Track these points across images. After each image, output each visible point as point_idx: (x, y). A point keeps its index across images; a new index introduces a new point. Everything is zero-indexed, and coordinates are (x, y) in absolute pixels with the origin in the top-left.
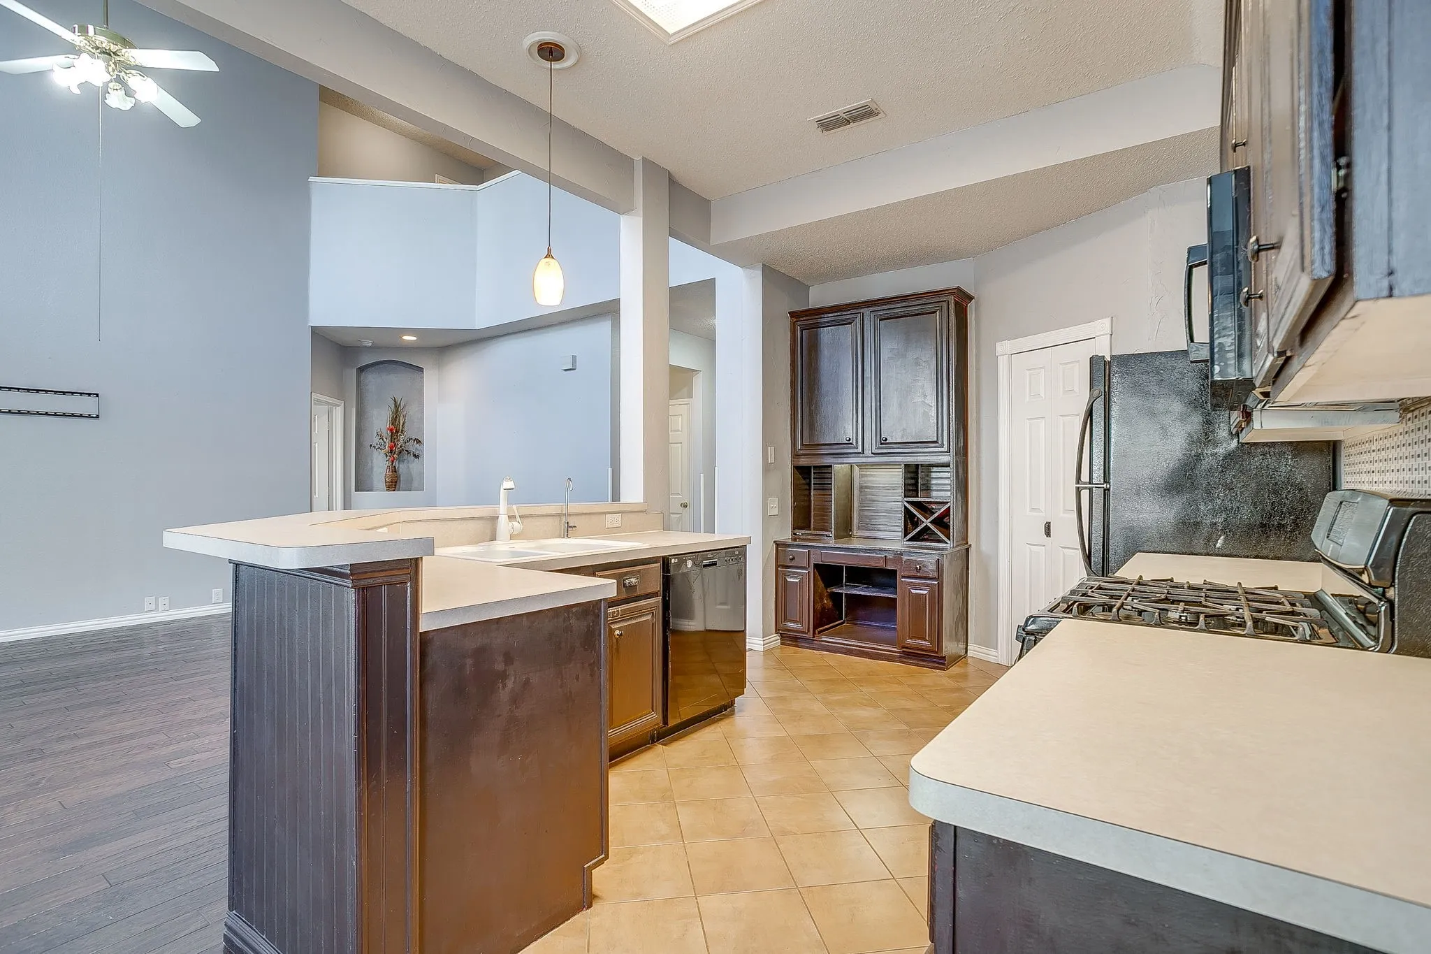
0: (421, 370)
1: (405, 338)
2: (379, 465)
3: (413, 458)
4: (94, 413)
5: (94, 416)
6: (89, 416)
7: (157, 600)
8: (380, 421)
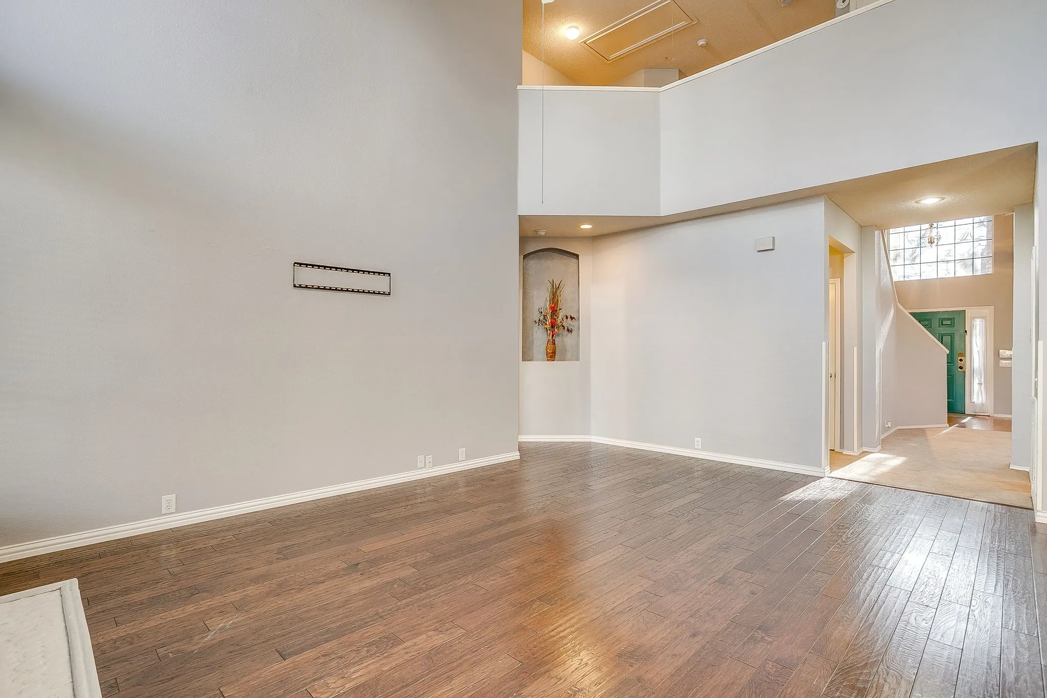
0: (577, 256)
1: (583, 227)
2: (540, 337)
3: (566, 332)
4: (387, 291)
5: (387, 293)
6: (384, 294)
7: (425, 458)
8: (541, 300)
